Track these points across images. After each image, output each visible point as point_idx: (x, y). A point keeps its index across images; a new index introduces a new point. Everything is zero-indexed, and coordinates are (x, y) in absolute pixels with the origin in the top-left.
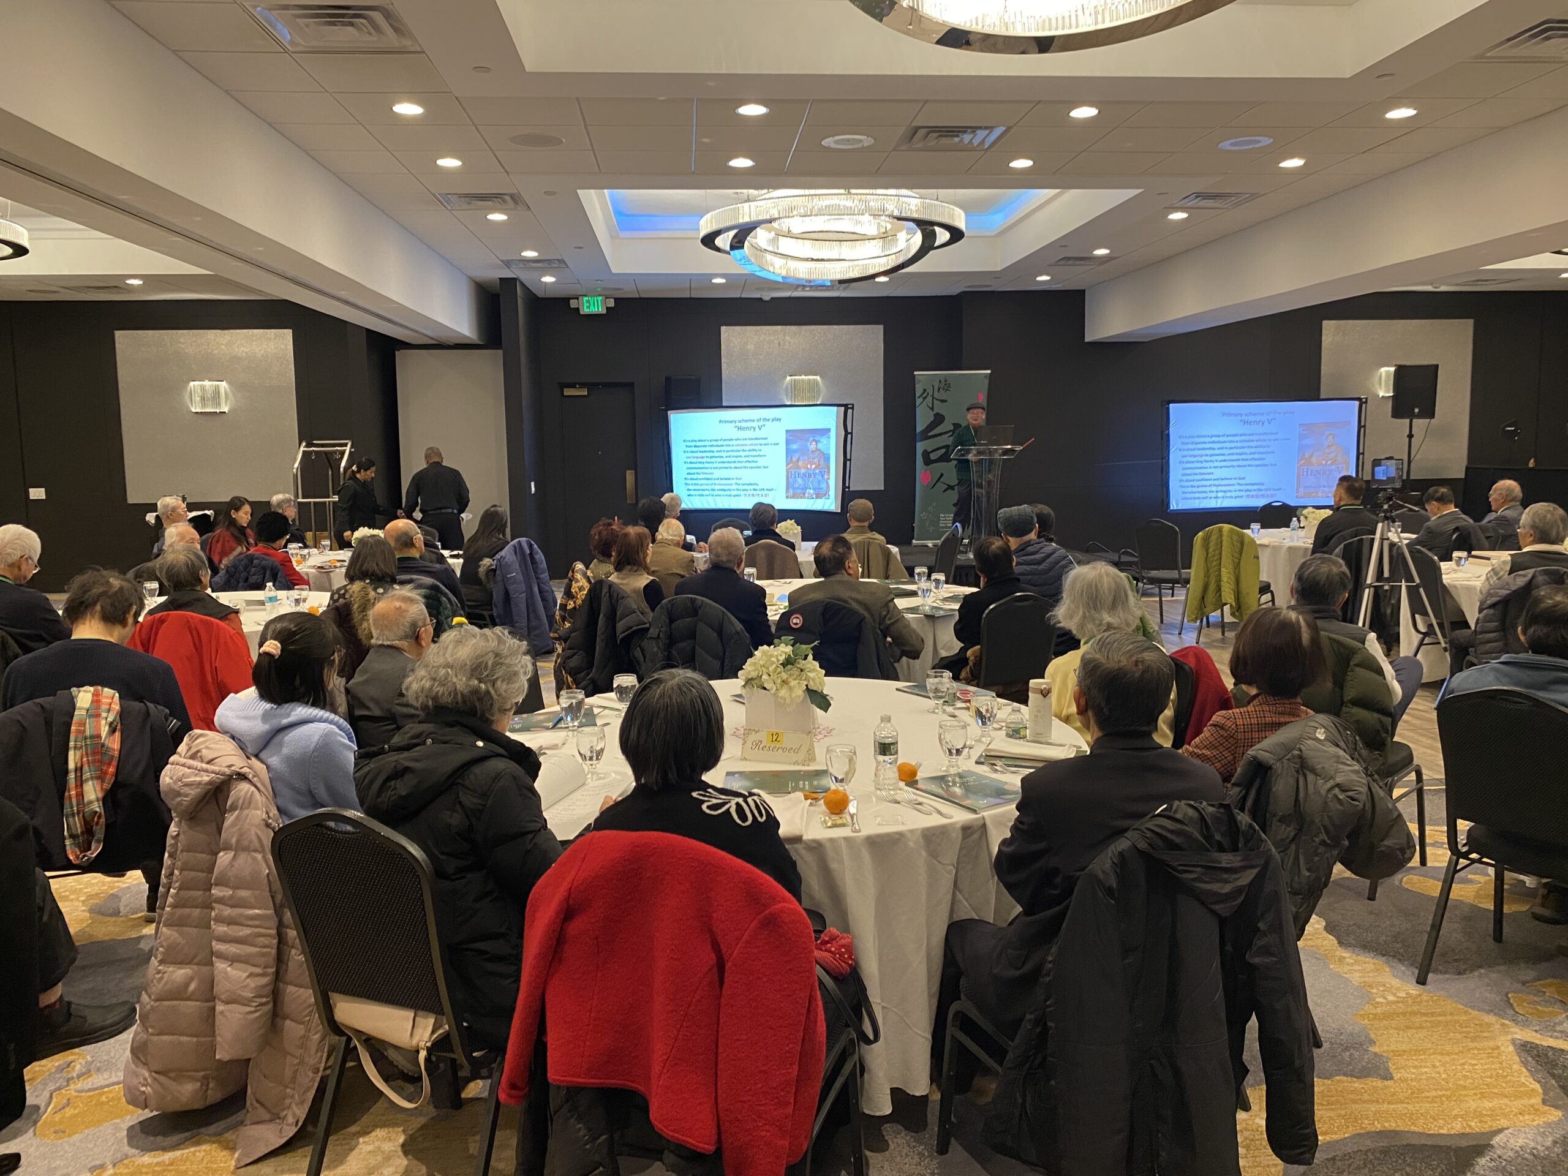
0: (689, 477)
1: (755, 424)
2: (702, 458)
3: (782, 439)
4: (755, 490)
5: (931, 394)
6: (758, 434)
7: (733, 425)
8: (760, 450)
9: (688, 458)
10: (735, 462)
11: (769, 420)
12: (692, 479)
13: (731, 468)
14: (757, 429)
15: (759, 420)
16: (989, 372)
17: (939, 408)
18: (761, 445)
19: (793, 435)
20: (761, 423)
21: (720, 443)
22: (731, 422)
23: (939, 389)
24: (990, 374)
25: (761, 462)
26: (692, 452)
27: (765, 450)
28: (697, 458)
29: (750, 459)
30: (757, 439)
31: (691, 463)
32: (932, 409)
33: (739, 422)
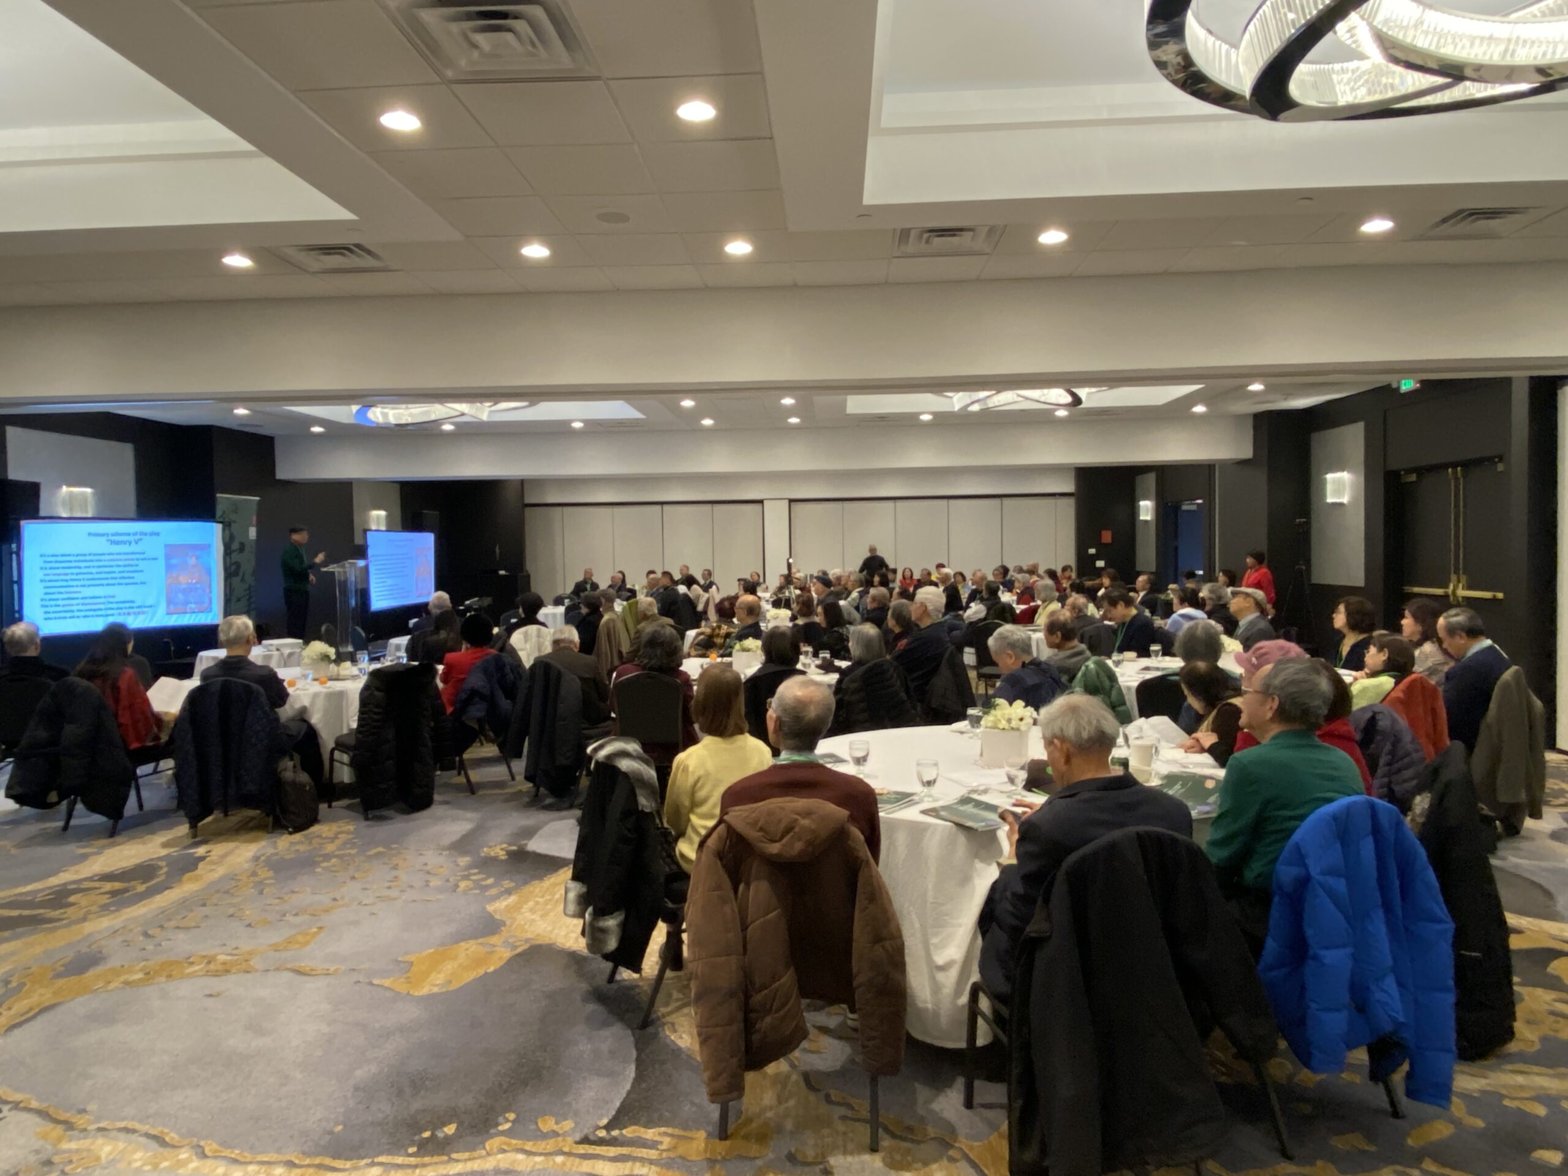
0: (48, 597)
1: (131, 538)
2: (66, 574)
3: (161, 553)
4: (130, 608)
6: (134, 548)
7: (105, 538)
8: (137, 565)
9: (45, 575)
10: (107, 579)
11: (146, 534)
12: (50, 600)
13: (102, 585)
14: (133, 543)
15: (135, 534)
16: (258, 498)
18: (138, 559)
19: (172, 550)
20: (138, 537)
21: (88, 558)
22: (103, 535)
24: (259, 501)
25: (138, 577)
26: (51, 568)
27: (142, 565)
28: (59, 575)
29: (126, 575)
30: (133, 553)
31: (50, 581)
33: (113, 535)
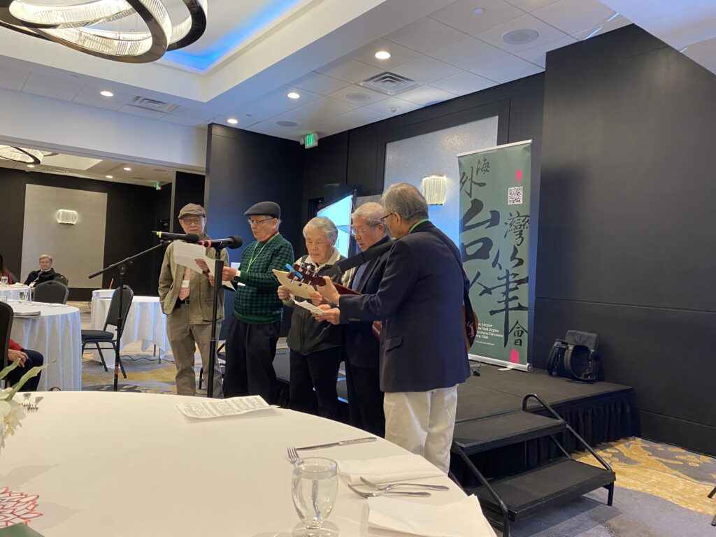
5: (470, 177)
16: (530, 141)
17: (478, 193)
23: (478, 170)
24: (532, 144)
32: (470, 195)
